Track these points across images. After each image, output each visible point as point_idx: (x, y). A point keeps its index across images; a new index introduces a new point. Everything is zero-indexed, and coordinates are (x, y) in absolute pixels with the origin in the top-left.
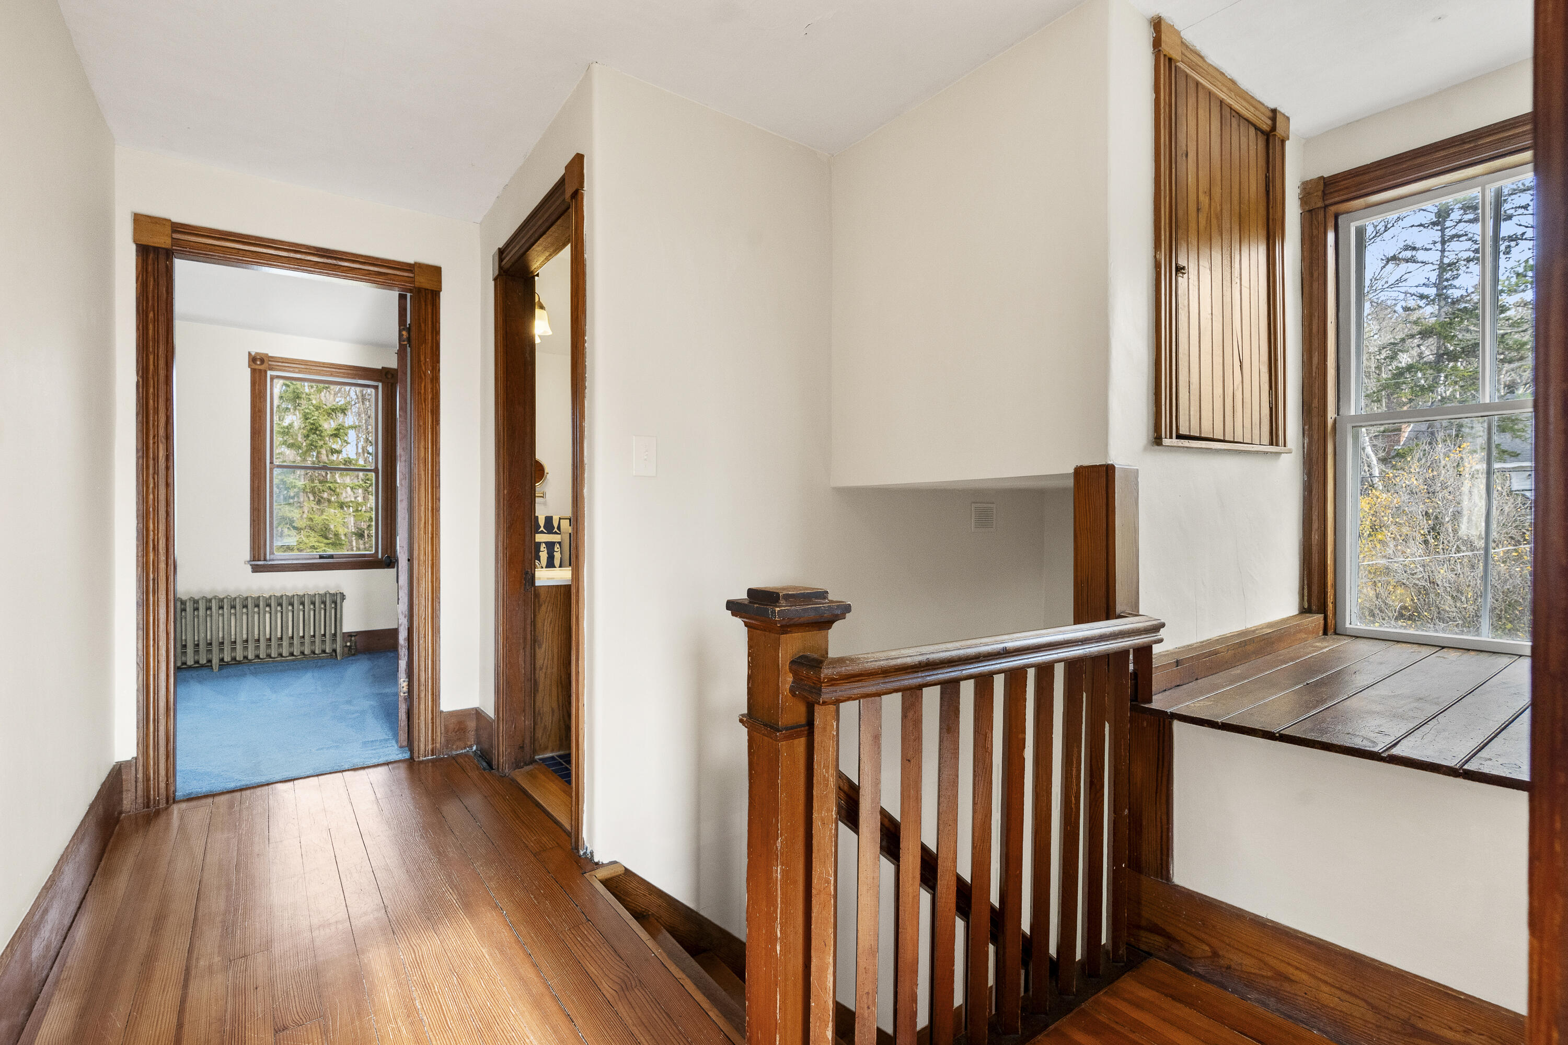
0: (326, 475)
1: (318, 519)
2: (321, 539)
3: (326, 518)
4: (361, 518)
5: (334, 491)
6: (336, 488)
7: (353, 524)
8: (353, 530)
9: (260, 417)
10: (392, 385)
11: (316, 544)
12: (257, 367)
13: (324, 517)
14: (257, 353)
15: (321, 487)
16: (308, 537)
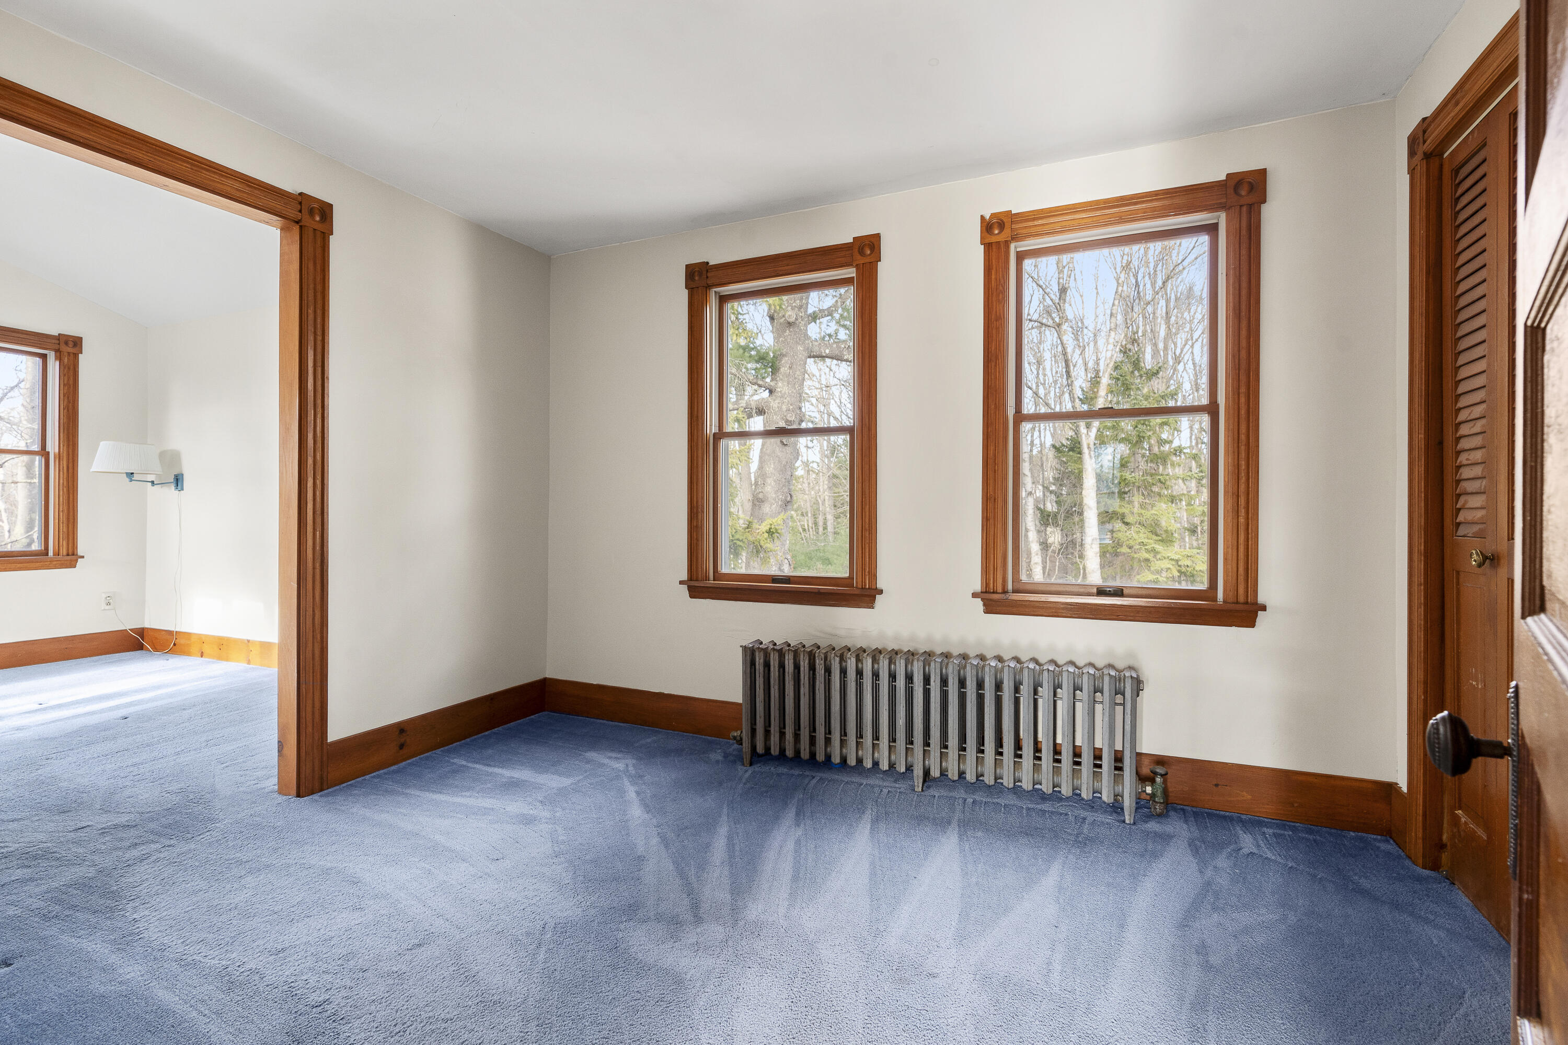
0: (1158, 468)
1: (1148, 514)
2: (1150, 535)
3: (1156, 513)
4: (1192, 513)
5: (1164, 484)
6: (1166, 480)
7: (1186, 520)
8: (1186, 526)
9: (997, 329)
10: (1249, 212)
11: (1145, 541)
12: (993, 239)
13: (1153, 512)
14: (993, 215)
15: (1150, 481)
16: (1138, 532)
